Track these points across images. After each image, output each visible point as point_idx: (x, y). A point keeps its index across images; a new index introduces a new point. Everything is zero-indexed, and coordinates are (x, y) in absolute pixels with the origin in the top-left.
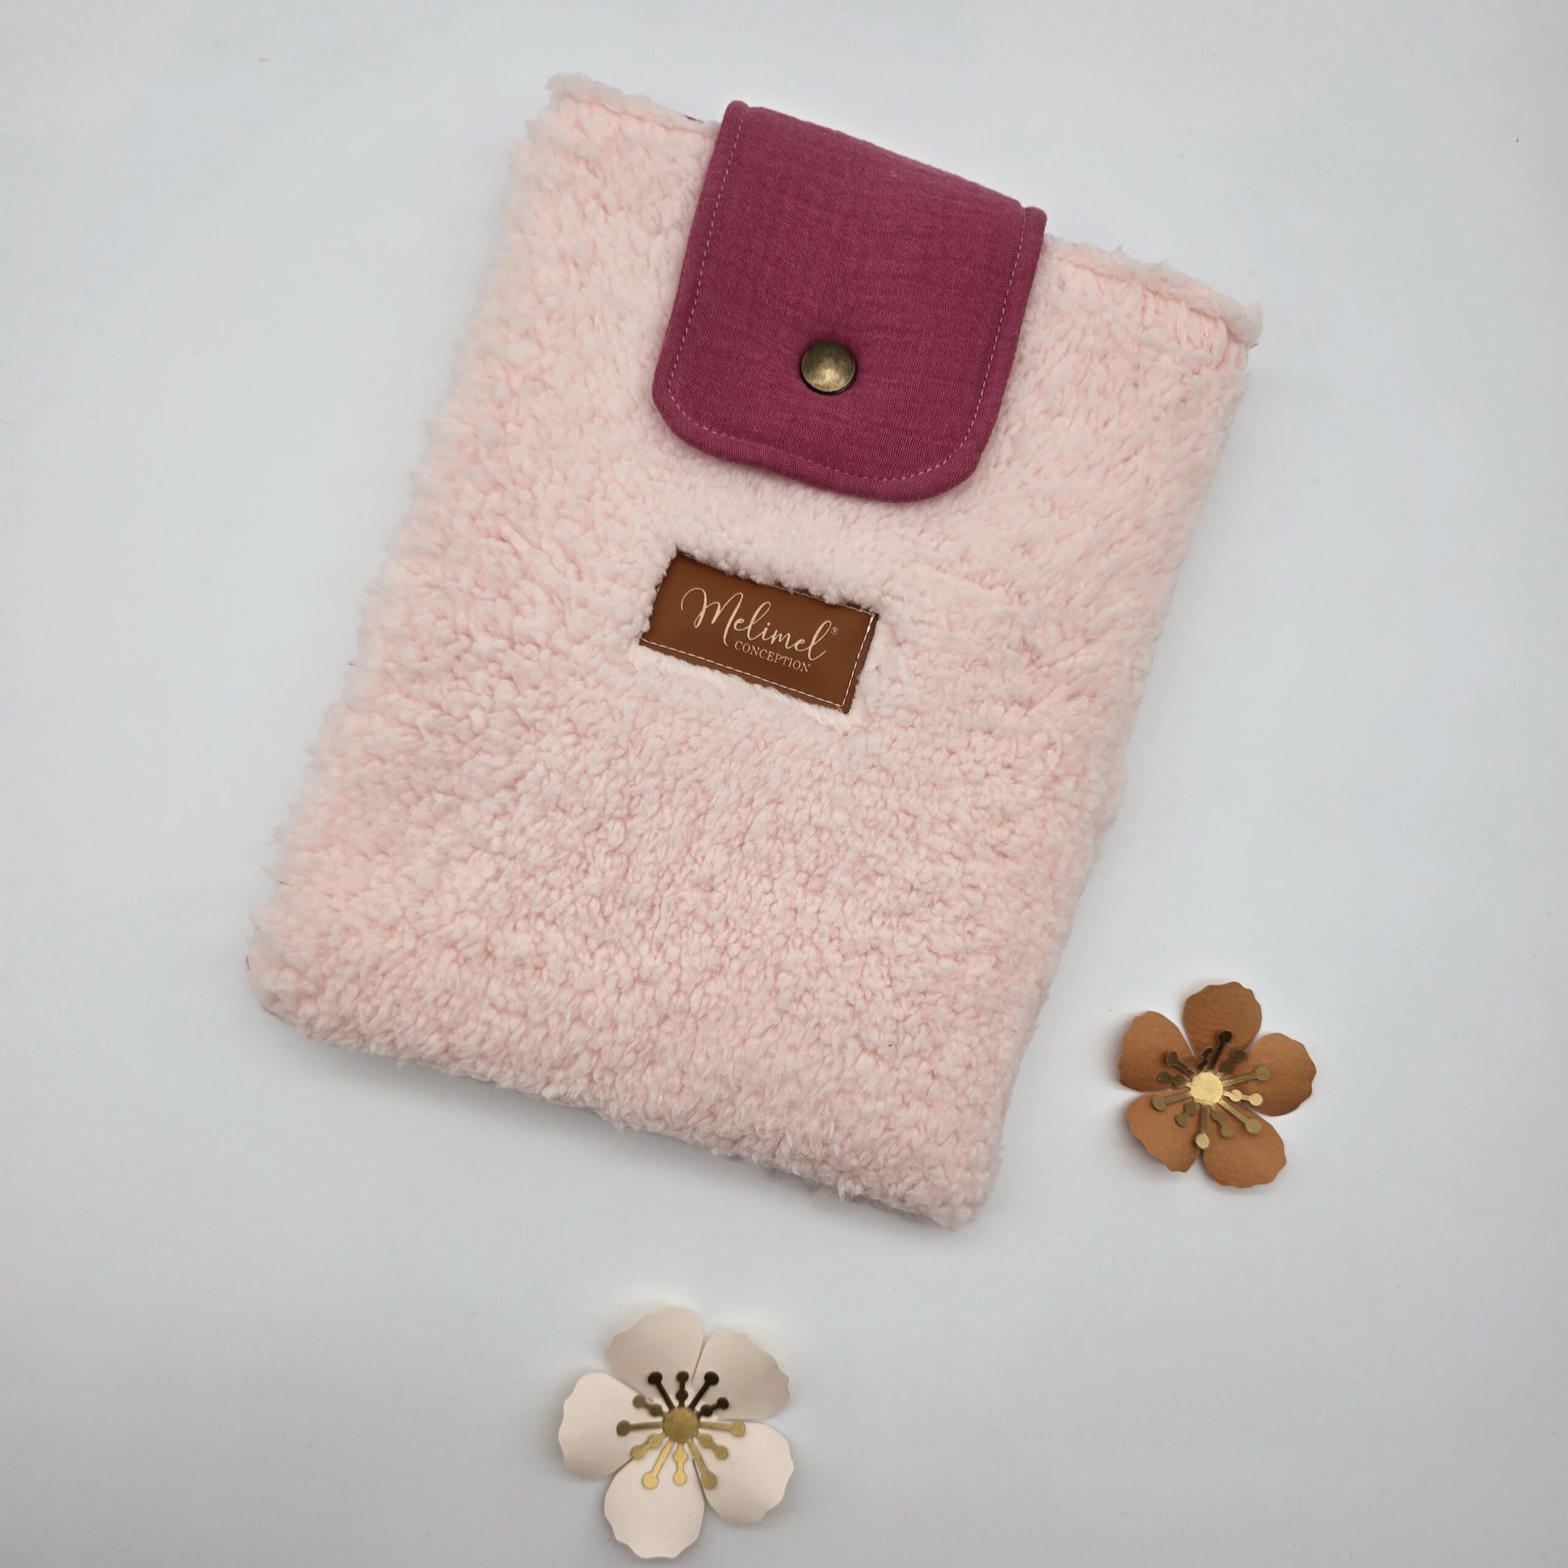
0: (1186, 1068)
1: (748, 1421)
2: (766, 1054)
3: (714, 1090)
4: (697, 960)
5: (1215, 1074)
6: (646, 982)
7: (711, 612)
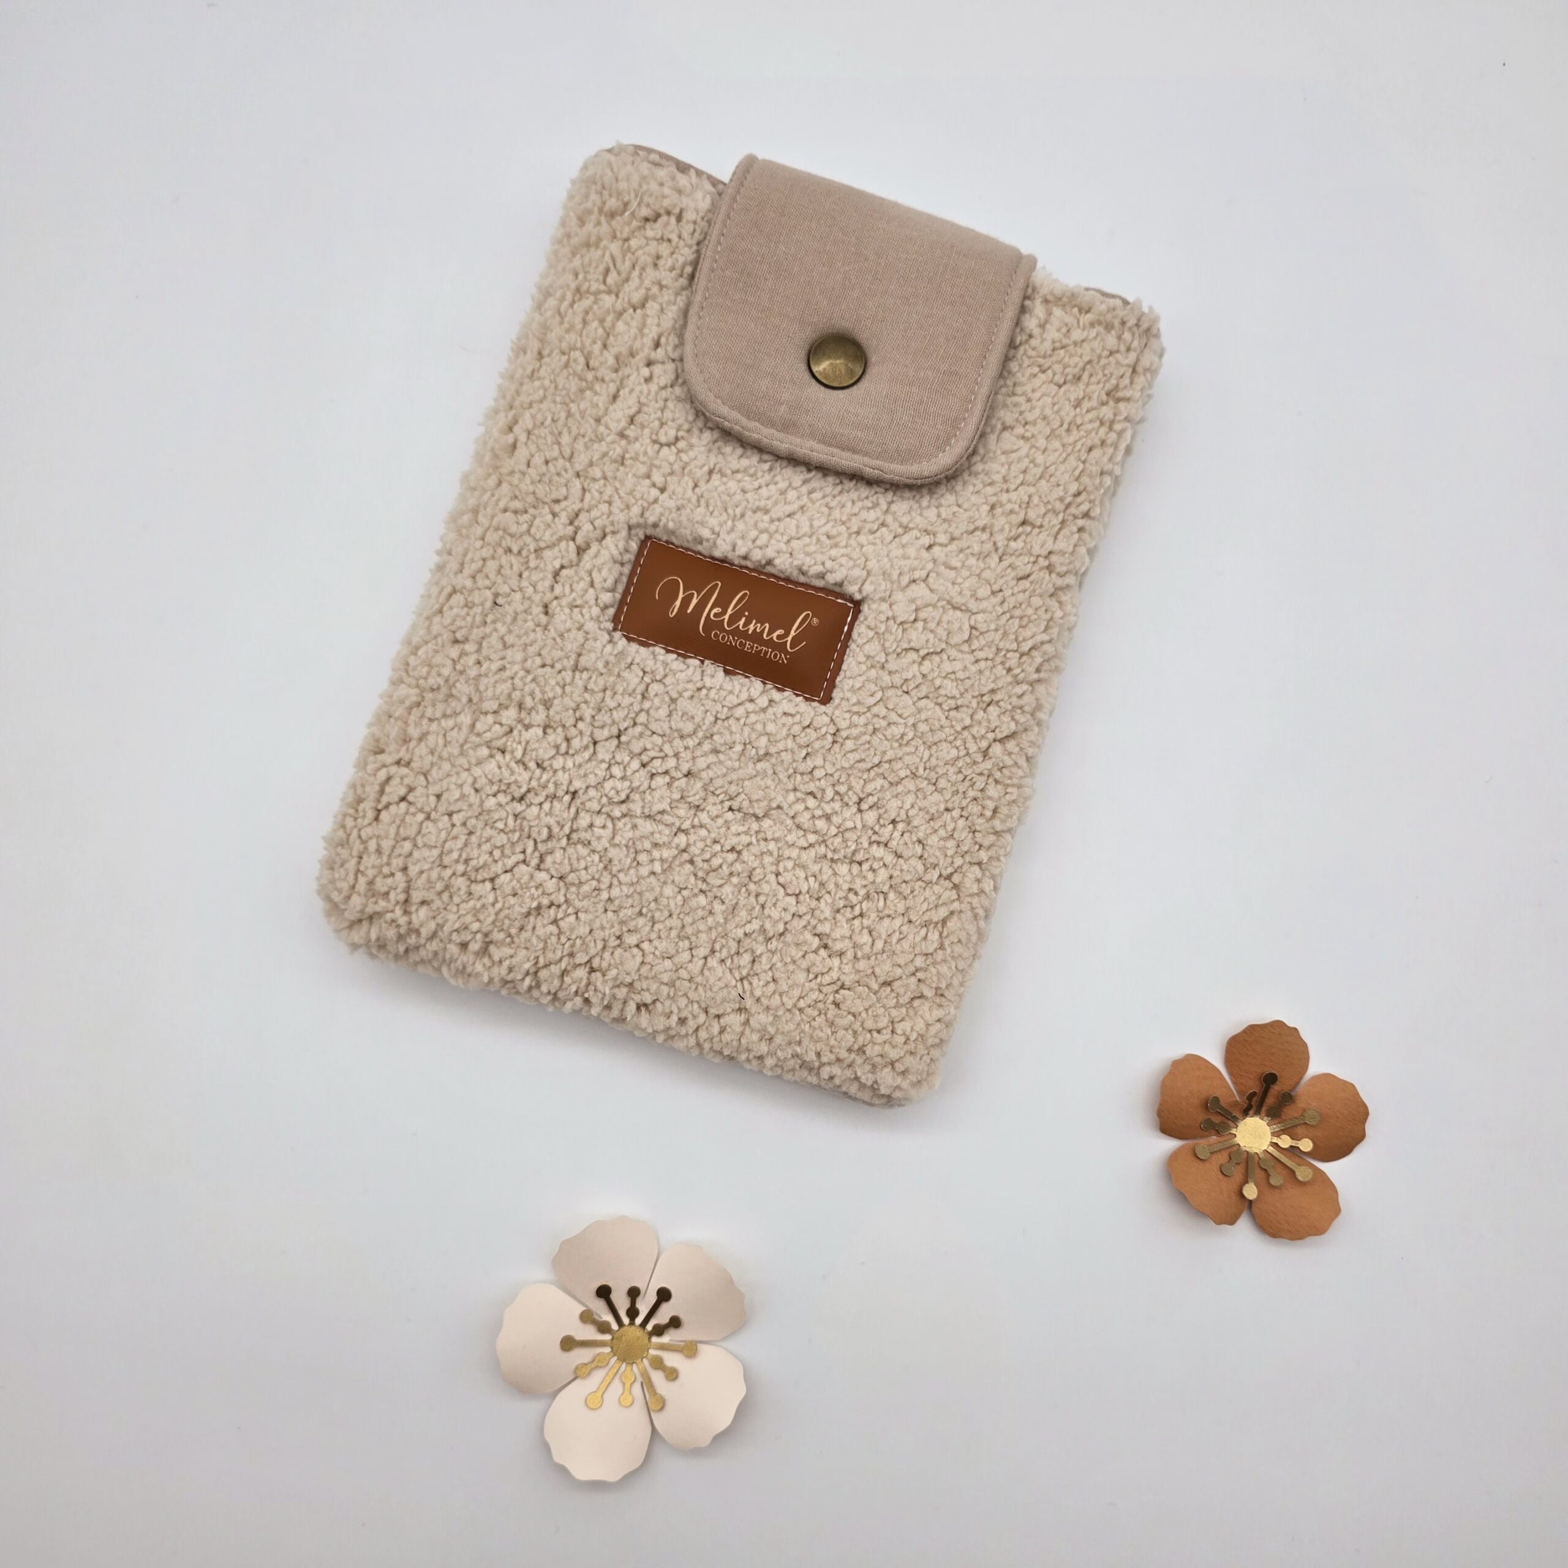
1: (702, 1342)
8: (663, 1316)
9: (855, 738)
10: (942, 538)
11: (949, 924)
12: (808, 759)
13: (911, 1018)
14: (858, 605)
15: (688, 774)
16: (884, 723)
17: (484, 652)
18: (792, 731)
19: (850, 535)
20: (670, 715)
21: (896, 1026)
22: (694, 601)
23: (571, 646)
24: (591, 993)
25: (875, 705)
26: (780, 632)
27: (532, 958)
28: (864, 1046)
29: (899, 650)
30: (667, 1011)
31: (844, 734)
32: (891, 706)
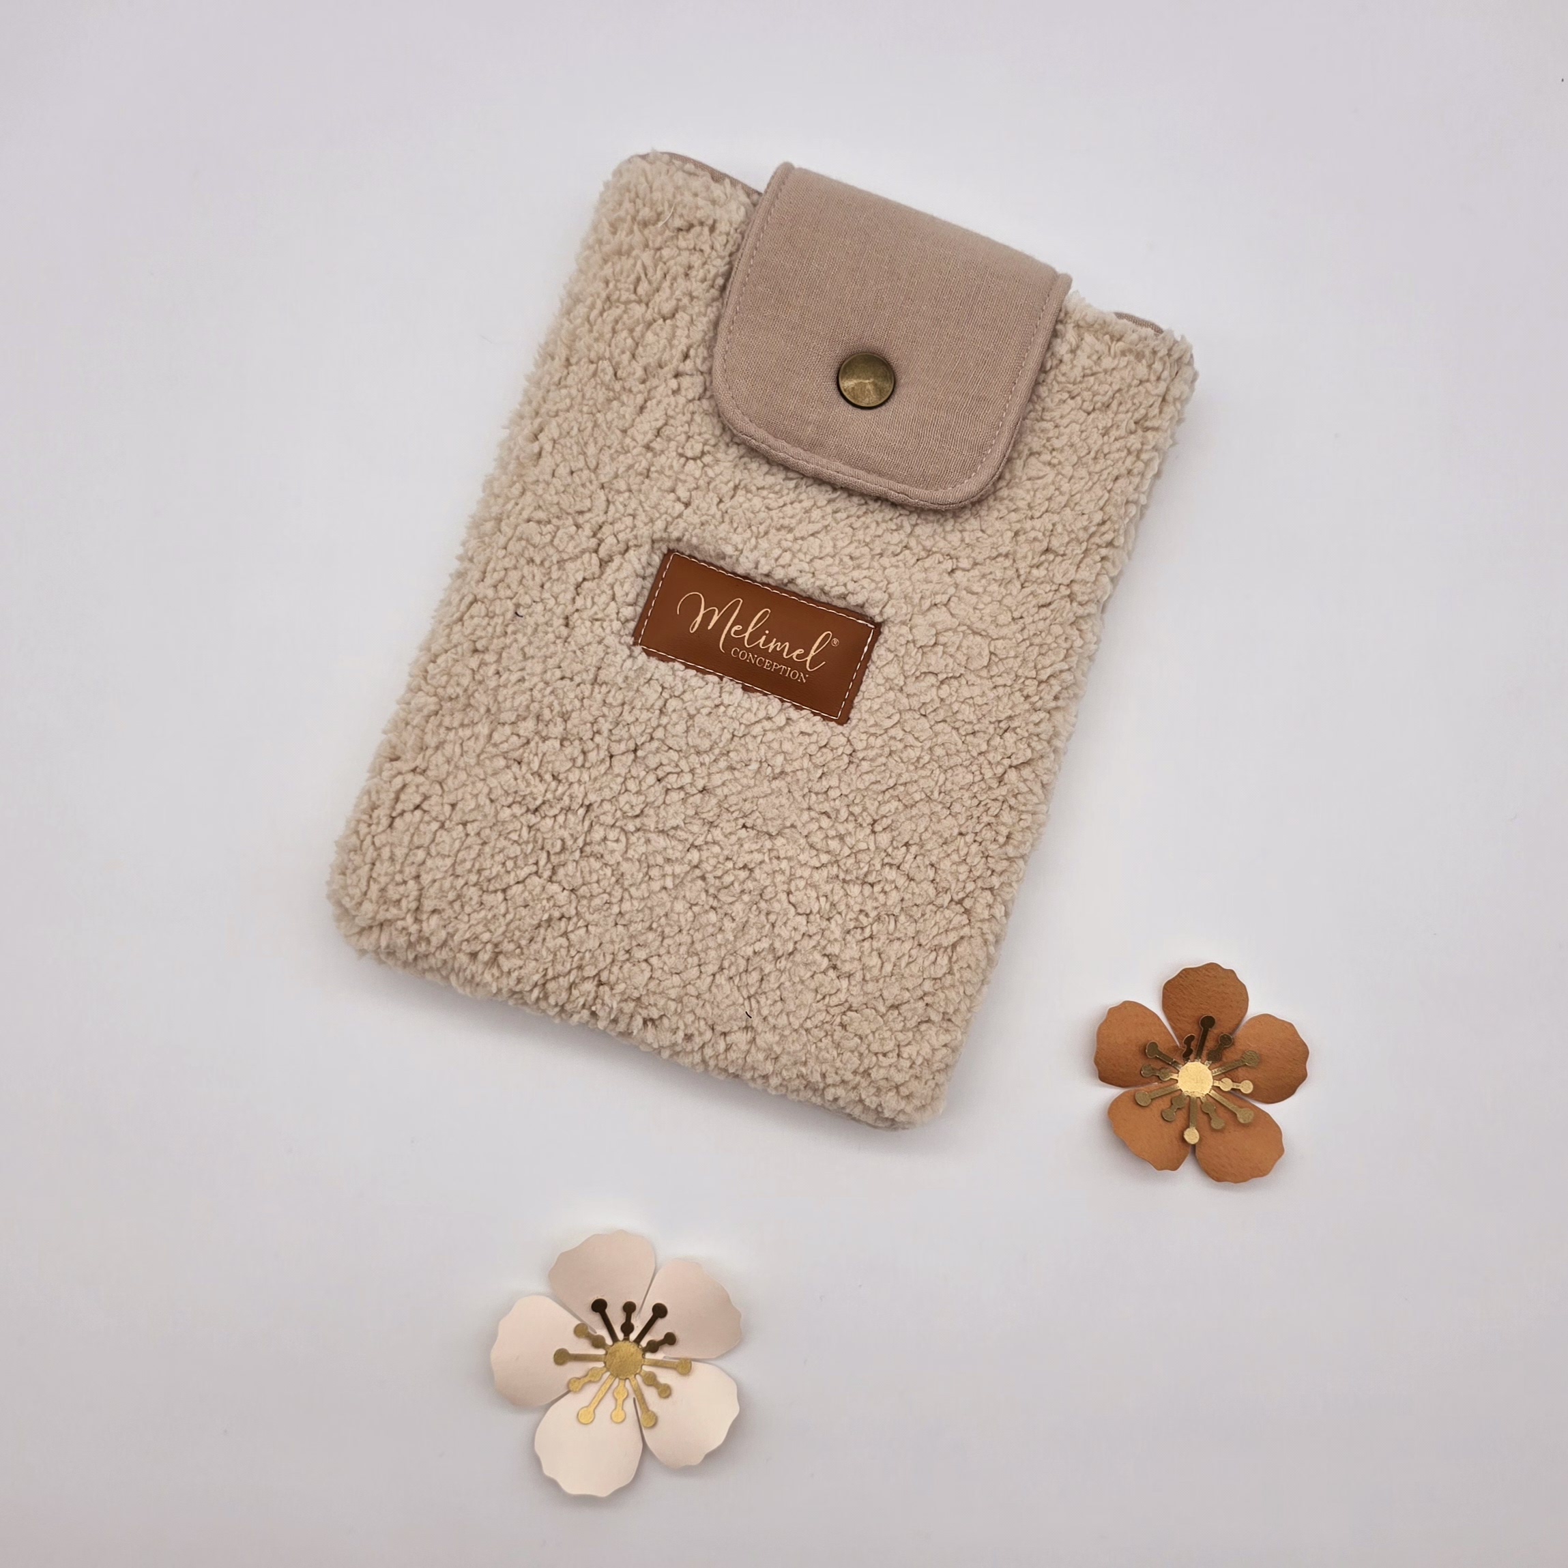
8: (657, 1334)
9: (872, 760)
10: (964, 563)
11: (958, 949)
12: (824, 778)
13: (917, 1042)
14: (878, 627)
15: (704, 790)
16: (900, 746)
17: (504, 662)
18: (809, 751)
19: (873, 557)
20: (687, 731)
21: (902, 1049)
22: (715, 618)
23: (591, 660)
24: (599, 1006)
25: (892, 727)
26: (798, 652)
27: (541, 970)
28: (869, 1068)
29: (918, 674)
30: (674, 1027)
31: (860, 755)
32: (908, 729)
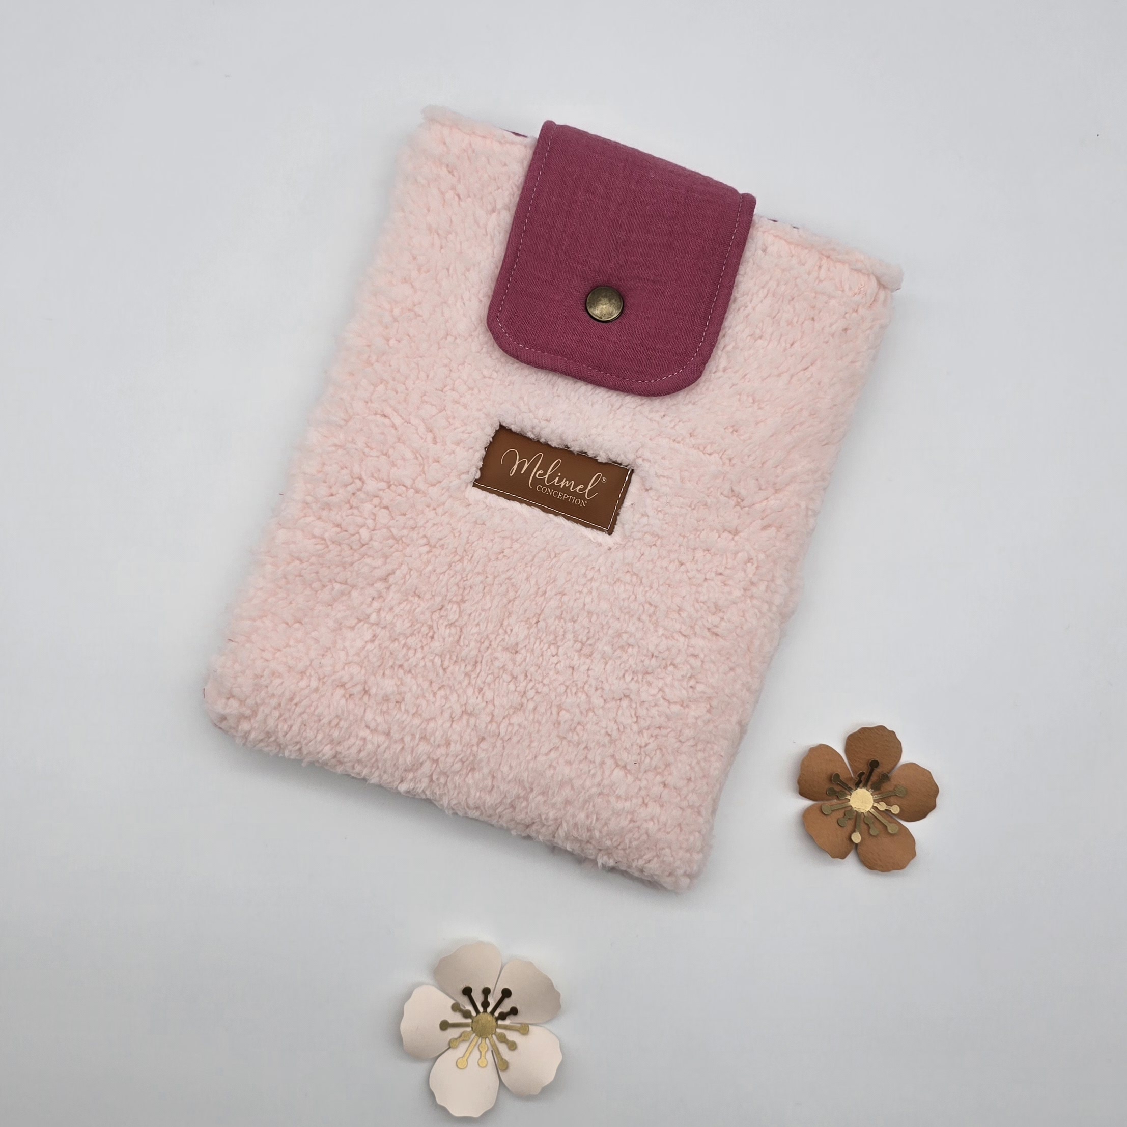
0: (847, 785)
1: (532, 1024)
2: (550, 766)
3: (515, 790)
4: (505, 700)
5: (868, 790)
6: (470, 715)
7: (521, 466)
8: (505, 1007)
